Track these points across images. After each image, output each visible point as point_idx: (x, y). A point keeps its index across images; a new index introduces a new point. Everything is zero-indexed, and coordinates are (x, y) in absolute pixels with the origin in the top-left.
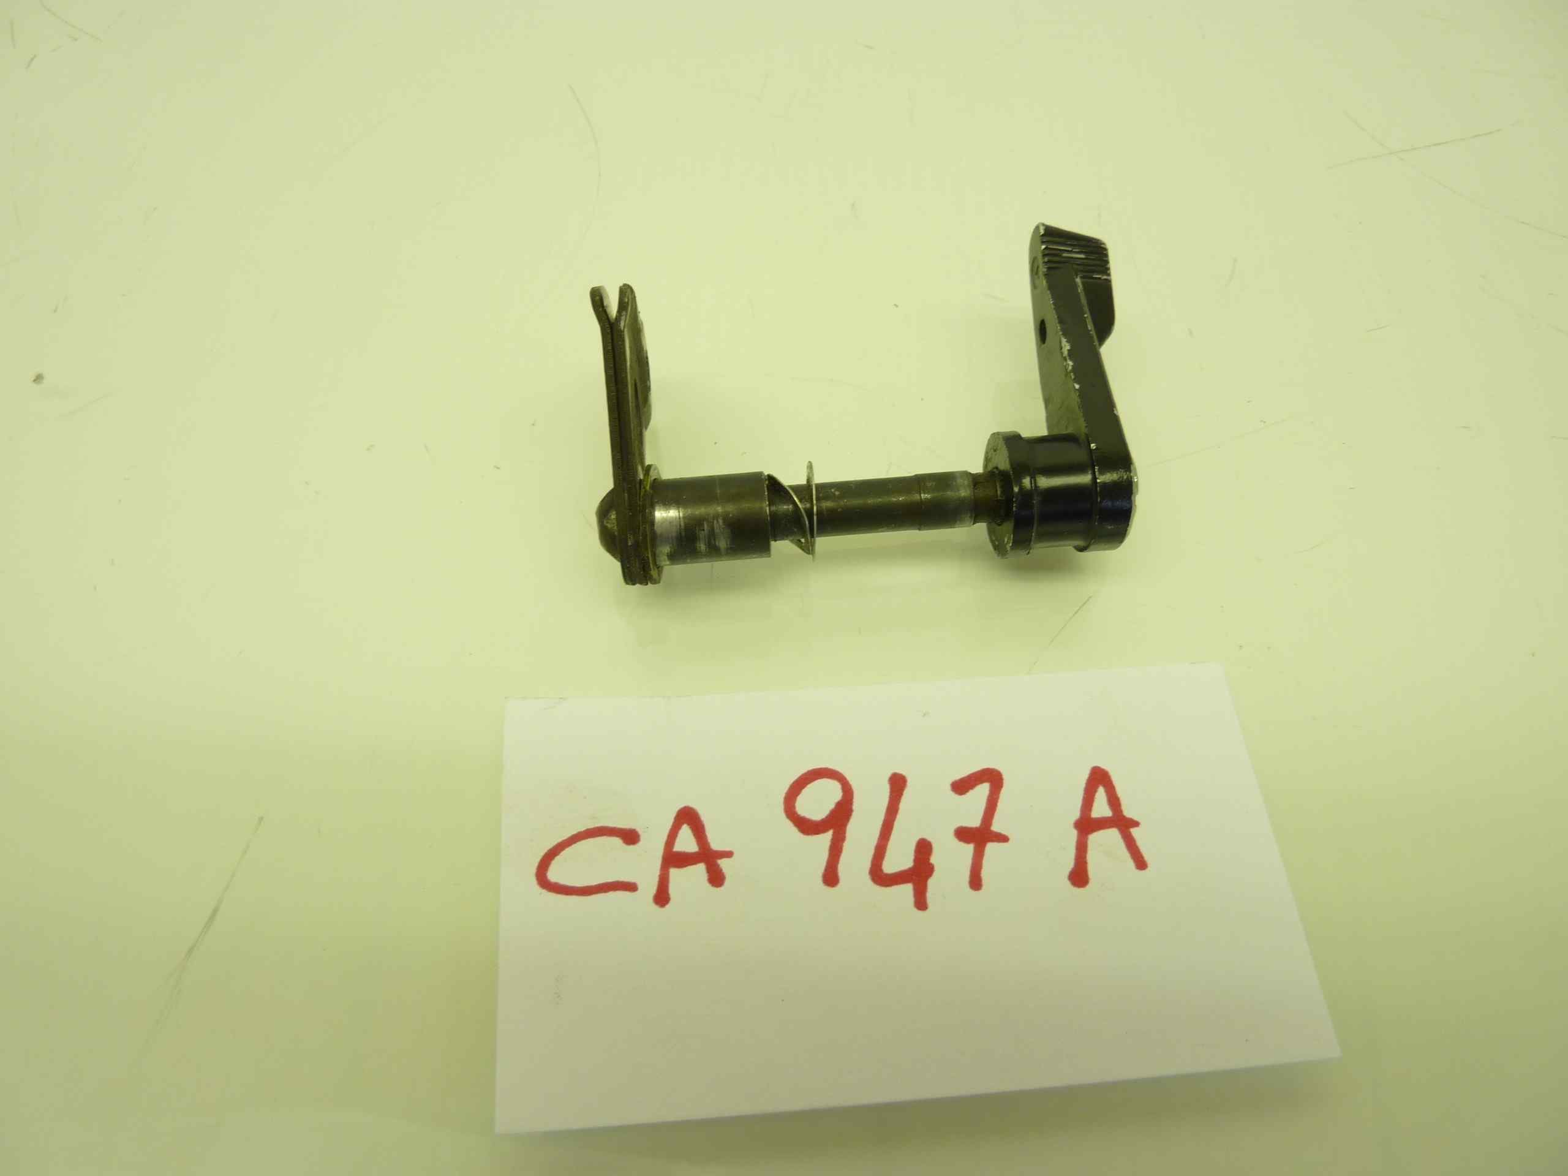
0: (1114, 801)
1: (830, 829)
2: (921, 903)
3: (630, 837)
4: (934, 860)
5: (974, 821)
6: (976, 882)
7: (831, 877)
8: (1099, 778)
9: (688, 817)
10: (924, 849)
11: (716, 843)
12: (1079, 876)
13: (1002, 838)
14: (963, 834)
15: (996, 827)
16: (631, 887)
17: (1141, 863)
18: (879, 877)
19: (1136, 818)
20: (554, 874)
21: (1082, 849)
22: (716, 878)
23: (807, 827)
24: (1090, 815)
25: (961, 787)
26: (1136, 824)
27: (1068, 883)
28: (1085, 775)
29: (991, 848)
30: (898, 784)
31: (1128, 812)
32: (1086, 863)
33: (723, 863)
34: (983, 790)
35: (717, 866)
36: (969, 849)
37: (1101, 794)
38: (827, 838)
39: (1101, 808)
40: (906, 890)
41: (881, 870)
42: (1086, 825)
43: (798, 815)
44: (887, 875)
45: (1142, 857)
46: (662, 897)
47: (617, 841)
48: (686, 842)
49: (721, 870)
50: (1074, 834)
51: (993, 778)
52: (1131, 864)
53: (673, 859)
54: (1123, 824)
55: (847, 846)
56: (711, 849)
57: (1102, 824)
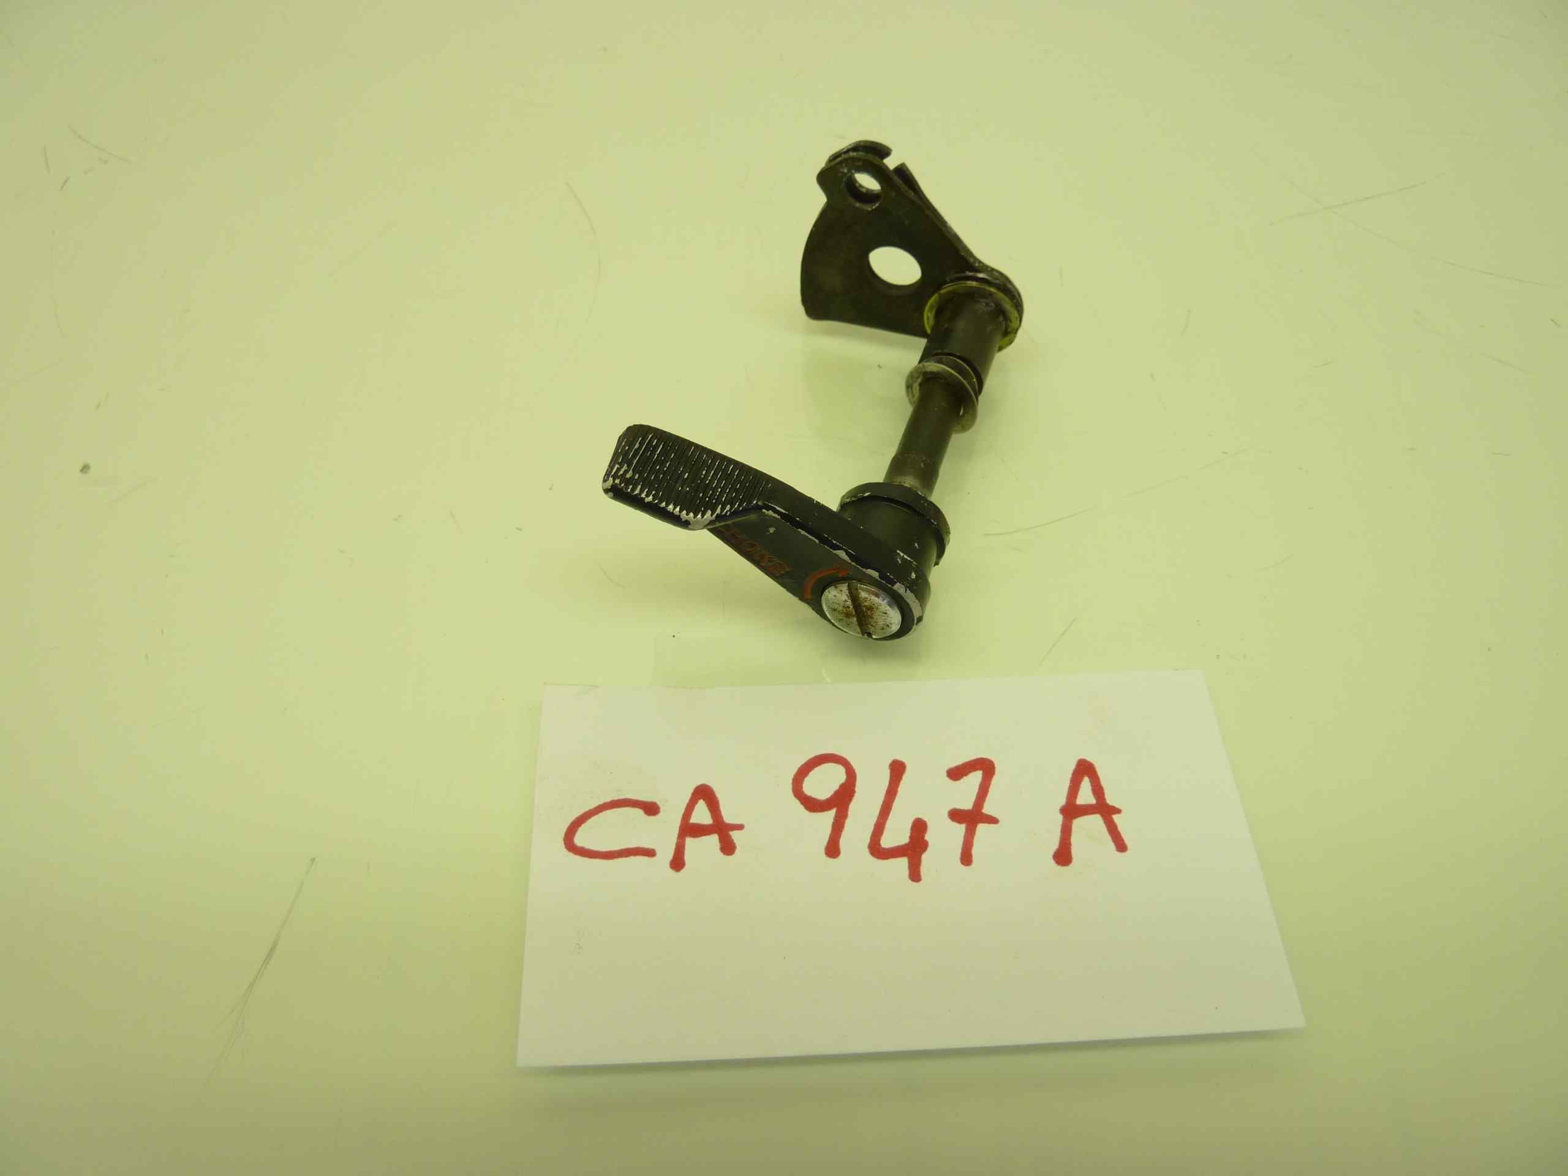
0: (1098, 790)
1: (834, 807)
2: (915, 875)
3: (651, 809)
4: (928, 837)
5: (967, 805)
6: (966, 858)
7: (833, 850)
8: (1085, 769)
9: (704, 793)
10: (919, 827)
11: (728, 817)
12: (1063, 856)
13: (993, 820)
14: (956, 815)
15: (988, 809)
16: (650, 853)
17: (1121, 846)
18: (877, 850)
19: (1117, 806)
20: (580, 840)
21: (1066, 832)
22: (728, 847)
23: (812, 805)
24: (1075, 801)
25: (956, 773)
26: (1118, 811)
27: (1052, 863)
28: (1072, 767)
29: (982, 828)
30: (897, 770)
31: (1111, 800)
32: (1070, 844)
33: (735, 835)
34: (976, 777)
35: (730, 836)
36: (961, 829)
37: (1086, 784)
38: (832, 813)
39: (1085, 796)
40: (903, 863)
41: (880, 845)
42: (1071, 811)
43: (805, 795)
44: (884, 849)
45: (1122, 840)
46: (678, 863)
47: (638, 812)
48: (702, 815)
49: (733, 841)
50: (1060, 818)
51: (986, 767)
52: (1111, 846)
53: (689, 830)
54: (1106, 810)
55: (848, 823)
56: (724, 823)
57: (1086, 810)
